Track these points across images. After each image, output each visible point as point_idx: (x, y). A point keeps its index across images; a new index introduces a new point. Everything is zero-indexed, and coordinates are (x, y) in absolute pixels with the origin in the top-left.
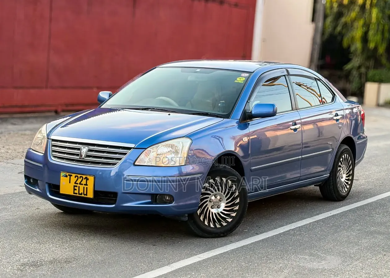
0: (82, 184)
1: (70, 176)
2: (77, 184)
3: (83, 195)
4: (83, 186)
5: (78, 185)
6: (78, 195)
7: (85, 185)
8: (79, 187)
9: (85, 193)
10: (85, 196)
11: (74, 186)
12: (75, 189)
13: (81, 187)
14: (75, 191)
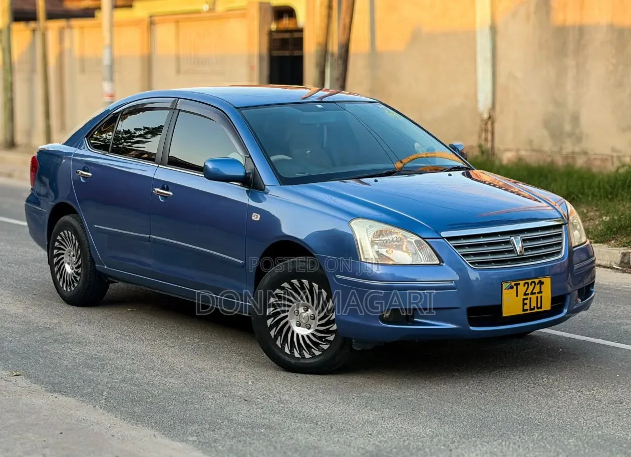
0: (535, 293)
1: (517, 285)
2: (528, 294)
3: (536, 310)
4: (537, 295)
5: (528, 297)
6: (529, 312)
7: (538, 293)
8: (530, 298)
9: (539, 306)
10: (540, 310)
11: (524, 299)
12: (524, 304)
13: (534, 297)
14: (525, 306)
